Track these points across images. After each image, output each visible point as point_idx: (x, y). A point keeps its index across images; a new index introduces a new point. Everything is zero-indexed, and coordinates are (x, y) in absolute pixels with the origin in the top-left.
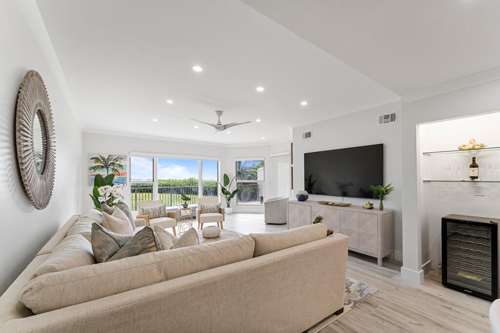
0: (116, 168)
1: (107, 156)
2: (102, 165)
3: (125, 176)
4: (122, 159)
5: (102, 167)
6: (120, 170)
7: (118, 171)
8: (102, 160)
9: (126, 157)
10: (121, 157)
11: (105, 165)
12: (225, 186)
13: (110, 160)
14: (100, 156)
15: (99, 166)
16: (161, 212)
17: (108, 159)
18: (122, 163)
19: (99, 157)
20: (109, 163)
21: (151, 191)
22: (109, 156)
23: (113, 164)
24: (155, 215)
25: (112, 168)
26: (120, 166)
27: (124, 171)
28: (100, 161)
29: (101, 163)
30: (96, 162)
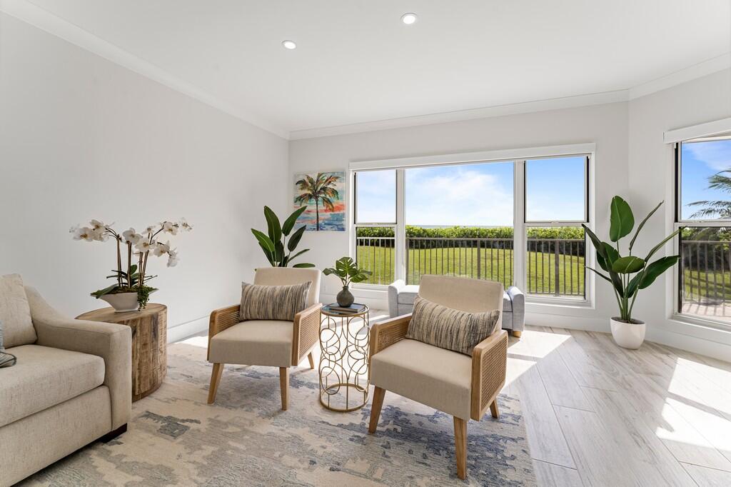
0: (328, 196)
1: (317, 175)
2: (310, 192)
3: (342, 212)
4: (337, 178)
5: (310, 196)
6: (335, 202)
7: (331, 203)
8: (310, 184)
9: (343, 173)
10: (336, 175)
11: (313, 193)
12: (614, 240)
13: (320, 184)
14: (308, 177)
15: (306, 195)
16: (281, 305)
17: (318, 180)
18: (337, 186)
19: (307, 181)
20: (319, 189)
21: (390, 244)
22: (320, 175)
23: (324, 189)
24: (262, 310)
25: (323, 198)
26: (335, 192)
27: (340, 202)
28: (308, 185)
29: (309, 189)
30: (302, 189)
